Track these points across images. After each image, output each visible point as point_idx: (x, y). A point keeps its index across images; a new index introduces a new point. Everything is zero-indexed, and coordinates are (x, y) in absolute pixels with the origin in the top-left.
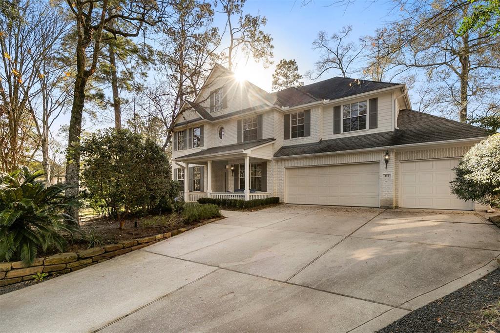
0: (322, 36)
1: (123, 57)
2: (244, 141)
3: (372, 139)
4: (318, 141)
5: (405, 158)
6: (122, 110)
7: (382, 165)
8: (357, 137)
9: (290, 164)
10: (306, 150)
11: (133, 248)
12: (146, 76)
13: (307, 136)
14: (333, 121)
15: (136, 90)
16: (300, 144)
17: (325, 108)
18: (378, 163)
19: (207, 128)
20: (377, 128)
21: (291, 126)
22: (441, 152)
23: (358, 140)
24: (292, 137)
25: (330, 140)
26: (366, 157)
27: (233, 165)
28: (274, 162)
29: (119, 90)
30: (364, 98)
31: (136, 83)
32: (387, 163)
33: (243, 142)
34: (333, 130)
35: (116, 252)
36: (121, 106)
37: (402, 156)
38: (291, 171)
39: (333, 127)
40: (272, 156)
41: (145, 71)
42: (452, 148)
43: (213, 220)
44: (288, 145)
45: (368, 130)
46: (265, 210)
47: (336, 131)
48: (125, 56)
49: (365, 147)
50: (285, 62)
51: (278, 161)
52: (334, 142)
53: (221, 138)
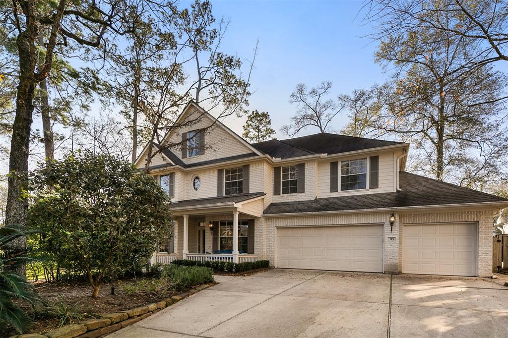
0: (301, 89)
1: (57, 81)
2: (226, 194)
3: (374, 199)
4: (314, 199)
5: (409, 221)
6: (55, 147)
7: (387, 228)
8: (357, 196)
9: (282, 223)
10: (300, 208)
11: (123, 323)
12: (88, 110)
13: (300, 193)
14: (329, 177)
15: (74, 125)
16: (292, 201)
17: (321, 162)
18: (381, 225)
19: (178, 177)
20: (378, 188)
21: (281, 180)
22: (445, 216)
23: (359, 199)
24: (283, 194)
25: (326, 199)
26: (369, 218)
27: (212, 221)
28: (263, 220)
29: (52, 122)
30: (363, 155)
31: (74, 117)
32: (392, 225)
33: (224, 195)
34: (329, 187)
35: (102, 330)
36: (54, 142)
37: (406, 218)
38: (283, 232)
39: (329, 184)
40: (262, 213)
41: (86, 103)
42: (457, 212)
43: (207, 286)
44: (278, 202)
45: (368, 190)
46: (258, 274)
47: (333, 188)
48: (60, 81)
49: (368, 207)
50: (257, 113)
51: (267, 219)
52: (331, 200)
53: (196, 189)
